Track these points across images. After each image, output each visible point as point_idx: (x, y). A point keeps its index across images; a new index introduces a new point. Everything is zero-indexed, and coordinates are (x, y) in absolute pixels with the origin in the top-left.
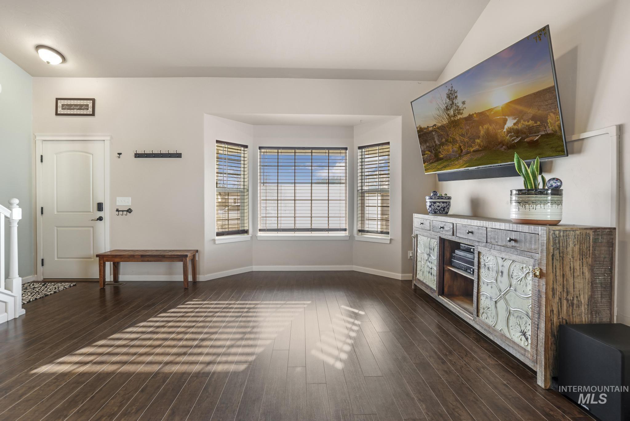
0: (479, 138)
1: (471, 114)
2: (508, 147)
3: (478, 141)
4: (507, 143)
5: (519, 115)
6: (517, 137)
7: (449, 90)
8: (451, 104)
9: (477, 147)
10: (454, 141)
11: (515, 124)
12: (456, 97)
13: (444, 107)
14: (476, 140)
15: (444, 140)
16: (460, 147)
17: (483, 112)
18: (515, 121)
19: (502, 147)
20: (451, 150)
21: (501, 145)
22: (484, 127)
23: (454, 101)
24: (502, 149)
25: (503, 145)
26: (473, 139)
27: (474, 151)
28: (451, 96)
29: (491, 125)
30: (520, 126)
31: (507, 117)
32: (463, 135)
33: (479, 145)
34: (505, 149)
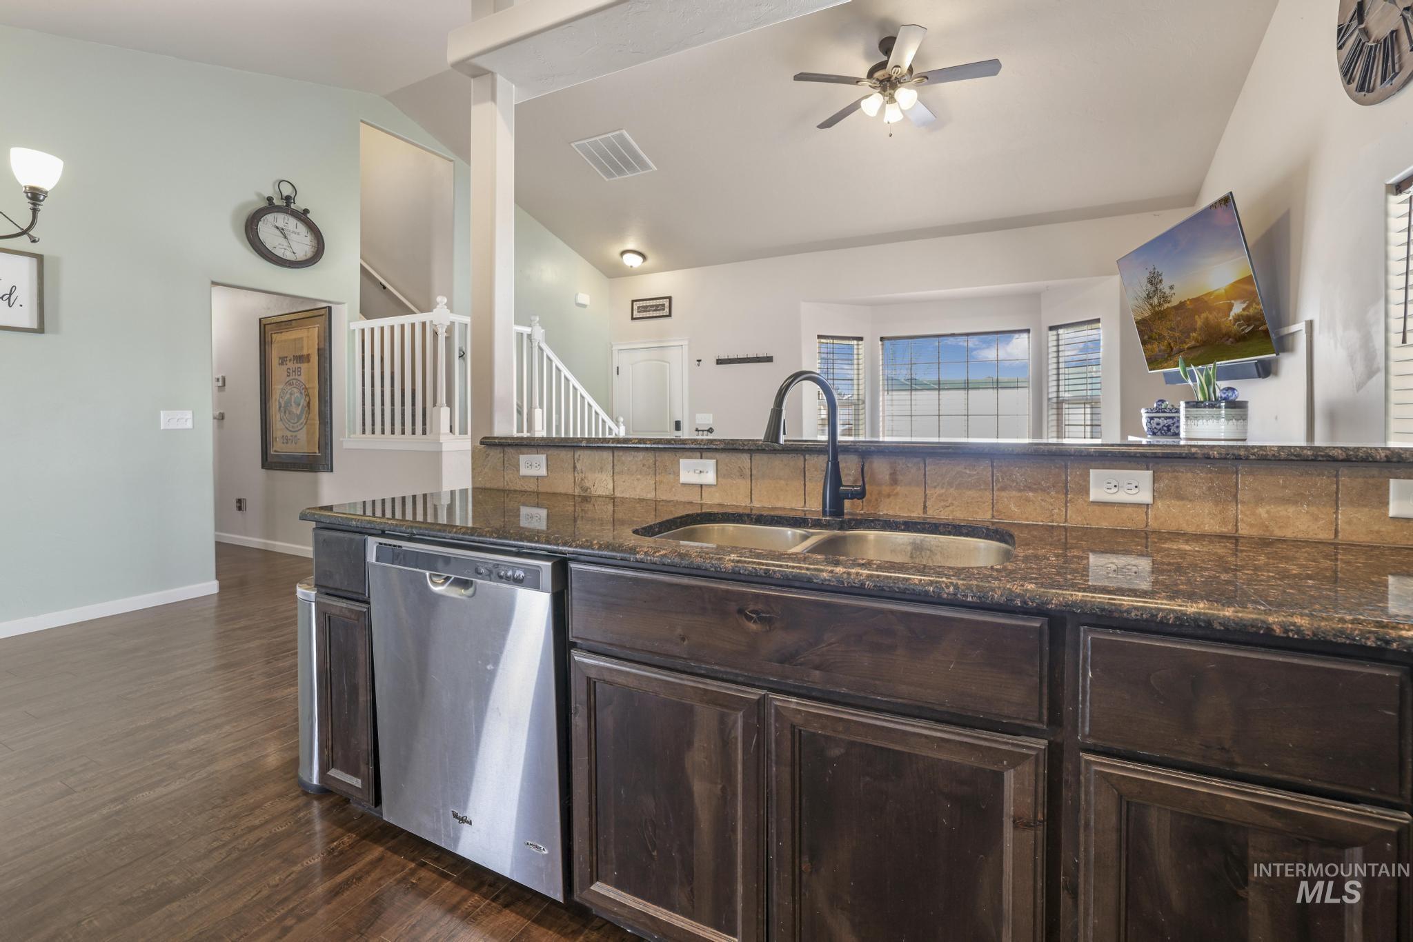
0: (1195, 330)
1: (1183, 301)
2: (1236, 339)
3: (1194, 334)
4: (1235, 335)
5: (1250, 297)
6: (1249, 325)
7: (1150, 272)
8: (1154, 291)
9: (1193, 343)
10: (1161, 338)
11: (1244, 309)
12: (1161, 281)
13: (1145, 294)
14: (1191, 334)
15: (1146, 337)
16: (1170, 344)
17: (1199, 297)
18: (1244, 305)
19: (1227, 340)
20: (1157, 350)
21: (1225, 338)
22: (1202, 317)
23: (1158, 286)
24: (1228, 343)
25: (1230, 337)
26: (1186, 333)
27: (1189, 348)
28: (1154, 280)
29: (1211, 314)
30: (1252, 311)
31: (1233, 301)
32: (1172, 329)
33: (1197, 340)
34: (1232, 343)
